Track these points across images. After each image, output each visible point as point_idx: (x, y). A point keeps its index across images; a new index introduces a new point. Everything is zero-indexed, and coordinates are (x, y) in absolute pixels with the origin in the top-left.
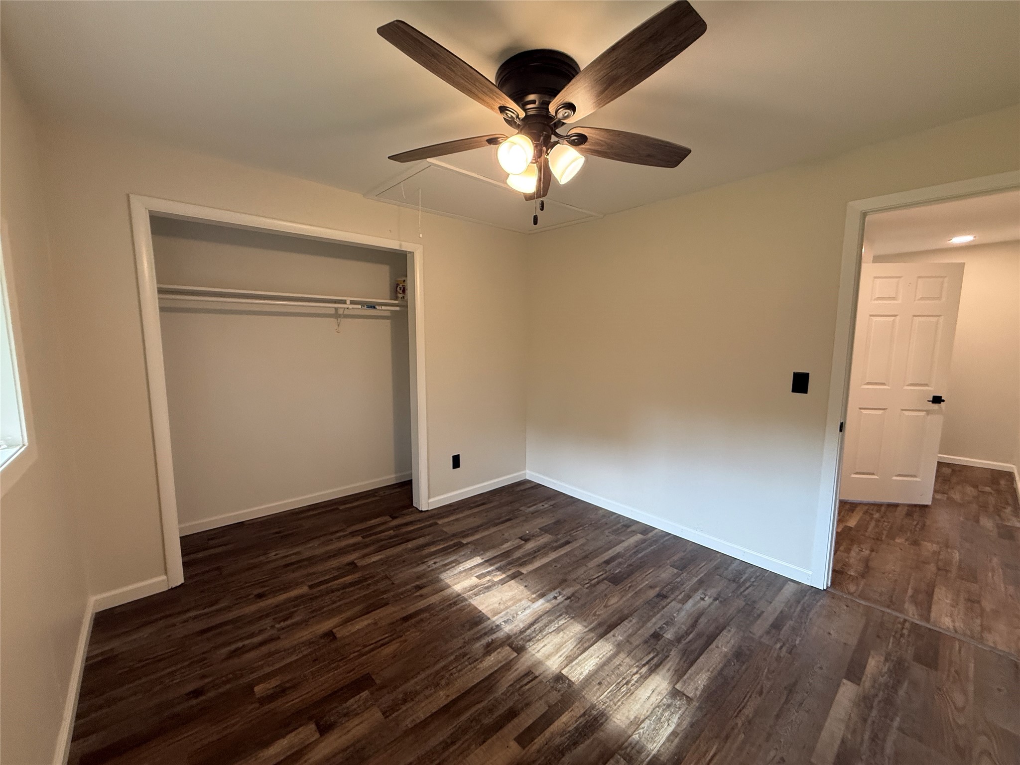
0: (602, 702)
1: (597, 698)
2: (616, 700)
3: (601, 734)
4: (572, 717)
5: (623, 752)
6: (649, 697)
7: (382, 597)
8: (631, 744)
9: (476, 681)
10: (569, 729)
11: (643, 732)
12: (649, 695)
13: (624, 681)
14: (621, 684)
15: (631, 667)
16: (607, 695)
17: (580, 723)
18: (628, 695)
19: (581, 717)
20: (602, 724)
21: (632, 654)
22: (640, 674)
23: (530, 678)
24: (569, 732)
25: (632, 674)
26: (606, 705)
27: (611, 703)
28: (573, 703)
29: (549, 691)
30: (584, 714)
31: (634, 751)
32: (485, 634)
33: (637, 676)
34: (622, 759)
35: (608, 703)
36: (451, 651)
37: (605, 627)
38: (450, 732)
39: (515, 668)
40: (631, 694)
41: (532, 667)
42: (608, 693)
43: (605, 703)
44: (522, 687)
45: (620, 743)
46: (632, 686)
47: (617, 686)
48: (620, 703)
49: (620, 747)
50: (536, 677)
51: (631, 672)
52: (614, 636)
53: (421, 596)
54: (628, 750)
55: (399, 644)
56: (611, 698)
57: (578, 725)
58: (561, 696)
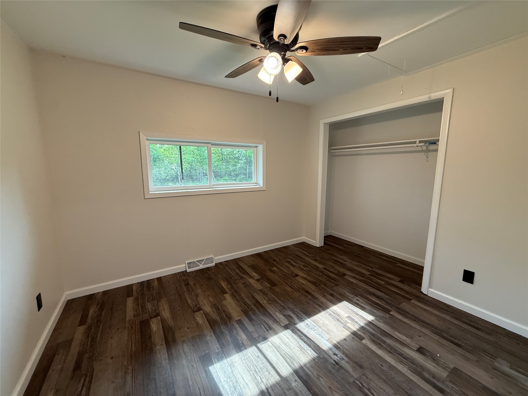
0: (247, 354)
1: (250, 352)
2: (247, 361)
3: (232, 348)
4: (243, 339)
5: (221, 353)
6: (244, 380)
7: (321, 284)
8: (223, 357)
9: (269, 311)
10: (238, 337)
11: (226, 366)
12: (245, 380)
13: (257, 370)
14: (255, 368)
15: (268, 380)
16: (250, 357)
17: (239, 341)
18: (248, 368)
19: (242, 342)
20: (236, 349)
21: (277, 385)
22: (261, 383)
23: (267, 328)
24: (237, 336)
25: (262, 377)
26: (245, 355)
27: (246, 358)
28: (250, 341)
29: (258, 334)
30: (243, 344)
31: (219, 357)
32: (297, 316)
33: (260, 381)
34: (218, 351)
35: (246, 356)
36: (287, 304)
37: (305, 378)
38: (248, 303)
39: (274, 324)
40: (248, 370)
41: (274, 330)
42: (252, 359)
43: (246, 355)
44: (263, 324)
45: (225, 353)
46: (253, 374)
47: (255, 365)
48: (244, 362)
49: (223, 352)
50: (268, 331)
51: (263, 377)
52: (296, 381)
53: (325, 296)
54: (221, 356)
55: (291, 291)
56: (248, 359)
57: (239, 340)
58: (255, 338)
